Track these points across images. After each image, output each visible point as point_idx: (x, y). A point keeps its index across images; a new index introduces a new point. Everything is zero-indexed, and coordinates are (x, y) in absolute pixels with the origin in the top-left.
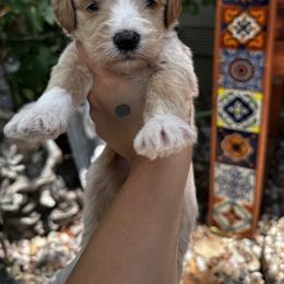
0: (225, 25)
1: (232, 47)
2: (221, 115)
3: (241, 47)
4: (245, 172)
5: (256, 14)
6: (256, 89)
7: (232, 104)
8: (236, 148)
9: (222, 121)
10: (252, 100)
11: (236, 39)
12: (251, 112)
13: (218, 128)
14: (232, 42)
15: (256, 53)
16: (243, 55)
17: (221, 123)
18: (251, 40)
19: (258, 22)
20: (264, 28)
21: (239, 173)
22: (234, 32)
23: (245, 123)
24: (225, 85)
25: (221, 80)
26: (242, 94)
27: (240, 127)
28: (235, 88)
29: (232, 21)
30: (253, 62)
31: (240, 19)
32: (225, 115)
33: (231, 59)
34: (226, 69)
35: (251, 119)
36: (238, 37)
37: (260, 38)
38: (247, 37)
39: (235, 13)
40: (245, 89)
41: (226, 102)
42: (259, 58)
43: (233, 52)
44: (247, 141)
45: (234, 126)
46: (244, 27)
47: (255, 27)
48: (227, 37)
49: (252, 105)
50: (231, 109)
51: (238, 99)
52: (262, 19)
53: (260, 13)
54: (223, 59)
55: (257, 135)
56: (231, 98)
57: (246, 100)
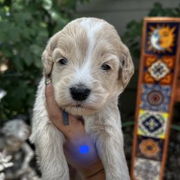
0: (146, 68)
1: (150, 83)
2: (140, 127)
3: (156, 82)
4: (154, 163)
5: (167, 61)
6: (164, 110)
7: (148, 120)
8: (149, 148)
9: (141, 131)
10: (161, 117)
11: (153, 78)
12: (160, 126)
13: (138, 136)
14: (150, 80)
15: (166, 87)
16: (157, 88)
17: (140, 132)
18: (163, 78)
19: (168, 67)
20: (172, 71)
21: (150, 164)
22: (152, 73)
23: (156, 132)
24: (144, 108)
25: (141, 104)
26: (155, 114)
27: (152, 135)
28: (151, 109)
29: (150, 66)
30: (164, 93)
31: (156, 64)
32: (143, 127)
33: (149, 91)
34: (145, 97)
35: (160, 130)
36: (155, 76)
37: (169, 77)
38: (160, 76)
39: (153, 60)
40: (157, 110)
41: (144, 119)
42: (167, 90)
43: (150, 86)
44: (156, 144)
45: (149, 134)
46: (159, 70)
47: (166, 70)
48: (147, 76)
49: (161, 121)
50: (147, 124)
51: (153, 117)
52: (171, 65)
53: (170, 60)
54: (144, 90)
55: (163, 140)
56: (148, 116)
57: (158, 117)
